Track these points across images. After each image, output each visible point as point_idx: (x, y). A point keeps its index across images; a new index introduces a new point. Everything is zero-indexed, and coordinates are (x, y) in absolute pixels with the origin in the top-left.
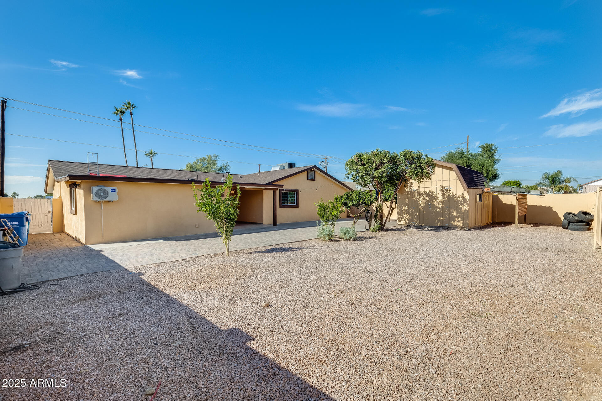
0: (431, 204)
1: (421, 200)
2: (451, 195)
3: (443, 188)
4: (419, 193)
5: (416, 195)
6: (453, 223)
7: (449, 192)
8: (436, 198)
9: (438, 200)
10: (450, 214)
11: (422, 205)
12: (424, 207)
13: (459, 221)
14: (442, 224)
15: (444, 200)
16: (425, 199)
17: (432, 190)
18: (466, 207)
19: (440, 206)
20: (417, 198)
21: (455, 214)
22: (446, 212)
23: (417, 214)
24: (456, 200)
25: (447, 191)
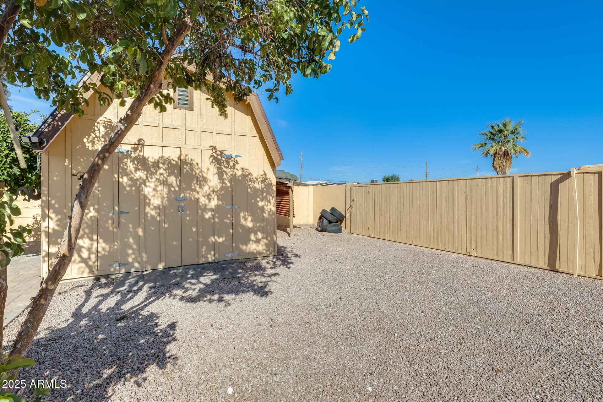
0: (185, 198)
1: (152, 185)
2: (239, 173)
3: (218, 155)
4: (142, 163)
5: (131, 166)
6: (244, 247)
7: (234, 165)
8: (202, 180)
9: (206, 188)
10: (236, 224)
11: (156, 202)
12: (161, 210)
13: (258, 241)
14: (217, 256)
15: (222, 188)
16: (165, 183)
17: (190, 157)
18: (272, 204)
19: (214, 203)
20: (137, 180)
21: (250, 224)
22: (228, 221)
23: (137, 233)
24: (251, 188)
25: (228, 163)
